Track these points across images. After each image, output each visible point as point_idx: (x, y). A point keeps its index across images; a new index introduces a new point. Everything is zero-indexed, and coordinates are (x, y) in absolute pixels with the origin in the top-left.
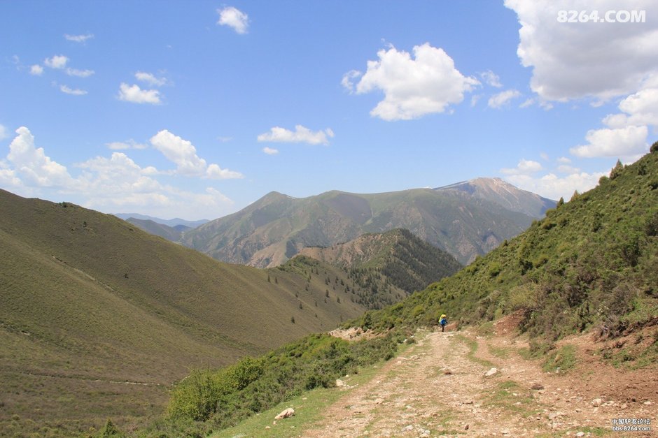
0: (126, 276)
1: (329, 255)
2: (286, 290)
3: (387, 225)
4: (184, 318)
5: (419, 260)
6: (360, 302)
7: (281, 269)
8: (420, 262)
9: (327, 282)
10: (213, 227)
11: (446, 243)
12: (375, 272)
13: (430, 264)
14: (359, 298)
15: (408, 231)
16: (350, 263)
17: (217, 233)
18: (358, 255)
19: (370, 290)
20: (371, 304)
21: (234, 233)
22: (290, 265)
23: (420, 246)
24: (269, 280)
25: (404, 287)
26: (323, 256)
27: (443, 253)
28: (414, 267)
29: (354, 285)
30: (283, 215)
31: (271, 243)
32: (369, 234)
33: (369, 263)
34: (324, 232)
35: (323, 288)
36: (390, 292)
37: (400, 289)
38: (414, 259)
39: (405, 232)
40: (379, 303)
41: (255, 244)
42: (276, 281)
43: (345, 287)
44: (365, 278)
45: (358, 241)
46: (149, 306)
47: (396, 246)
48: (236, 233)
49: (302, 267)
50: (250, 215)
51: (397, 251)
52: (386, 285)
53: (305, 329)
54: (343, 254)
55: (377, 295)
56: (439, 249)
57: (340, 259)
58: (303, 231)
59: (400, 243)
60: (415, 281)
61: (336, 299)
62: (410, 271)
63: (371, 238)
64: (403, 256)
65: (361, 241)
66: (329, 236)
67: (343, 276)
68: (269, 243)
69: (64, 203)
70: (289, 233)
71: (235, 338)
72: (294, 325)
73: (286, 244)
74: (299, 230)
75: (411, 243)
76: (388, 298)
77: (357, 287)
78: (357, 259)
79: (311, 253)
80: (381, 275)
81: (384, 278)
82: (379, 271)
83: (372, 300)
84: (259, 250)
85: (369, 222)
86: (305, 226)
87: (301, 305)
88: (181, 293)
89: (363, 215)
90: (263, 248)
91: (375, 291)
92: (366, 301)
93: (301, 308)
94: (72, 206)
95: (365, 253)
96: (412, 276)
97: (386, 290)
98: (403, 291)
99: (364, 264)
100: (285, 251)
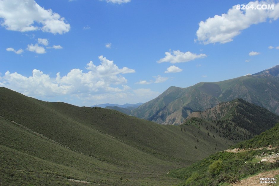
0: (126, 135)
1: (204, 115)
2: (190, 134)
3: (231, 96)
4: (153, 150)
5: (250, 113)
6: (224, 136)
7: (186, 125)
8: (250, 114)
9: (207, 128)
10: (145, 106)
11: (262, 102)
12: (229, 122)
13: (255, 115)
14: (223, 135)
15: (242, 99)
16: (215, 118)
17: (147, 109)
18: (218, 113)
19: (228, 130)
20: (229, 137)
21: (156, 108)
22: (190, 123)
23: (249, 106)
24: (182, 131)
25: (244, 127)
26: (201, 116)
27: (262, 108)
28: (248, 117)
29: (220, 129)
30: (178, 97)
31: (175, 111)
32: (223, 103)
33: (225, 117)
34: (199, 103)
35: (206, 132)
36: (237, 130)
37: (242, 128)
38: (247, 113)
39: (241, 100)
40: (233, 136)
41: (167, 112)
42: (185, 131)
43: (216, 130)
44: (224, 125)
45: (218, 107)
46: (138, 146)
47: (237, 107)
48: (157, 108)
49: (194, 123)
50: (162, 98)
51: (238, 110)
52: (235, 127)
53: (201, 151)
54: (211, 113)
55: (232, 132)
56: (259, 107)
57: (210, 116)
58: (189, 103)
59: (239, 106)
60: (249, 124)
61: (213, 136)
62: (246, 119)
63: (224, 104)
64: (241, 112)
65: (219, 107)
66: (202, 105)
67: (214, 125)
68: (173, 111)
69: (95, 107)
70: (182, 105)
71: (175, 157)
72: (196, 149)
73: (181, 111)
74: (187, 104)
75: (244, 105)
76: (237, 133)
77: (221, 129)
78: (218, 115)
79: (195, 115)
80: (232, 122)
81: (233, 124)
82: (230, 120)
83: (229, 135)
84: (169, 115)
85: (221, 96)
86: (189, 101)
87: (198, 140)
88: (149, 140)
89: (217, 92)
90: (171, 114)
91: (230, 130)
92: (226, 135)
93: (198, 141)
94: (98, 108)
95: (222, 112)
96: (247, 121)
97: (235, 129)
98: (244, 129)
99: (223, 117)
100: (181, 114)
